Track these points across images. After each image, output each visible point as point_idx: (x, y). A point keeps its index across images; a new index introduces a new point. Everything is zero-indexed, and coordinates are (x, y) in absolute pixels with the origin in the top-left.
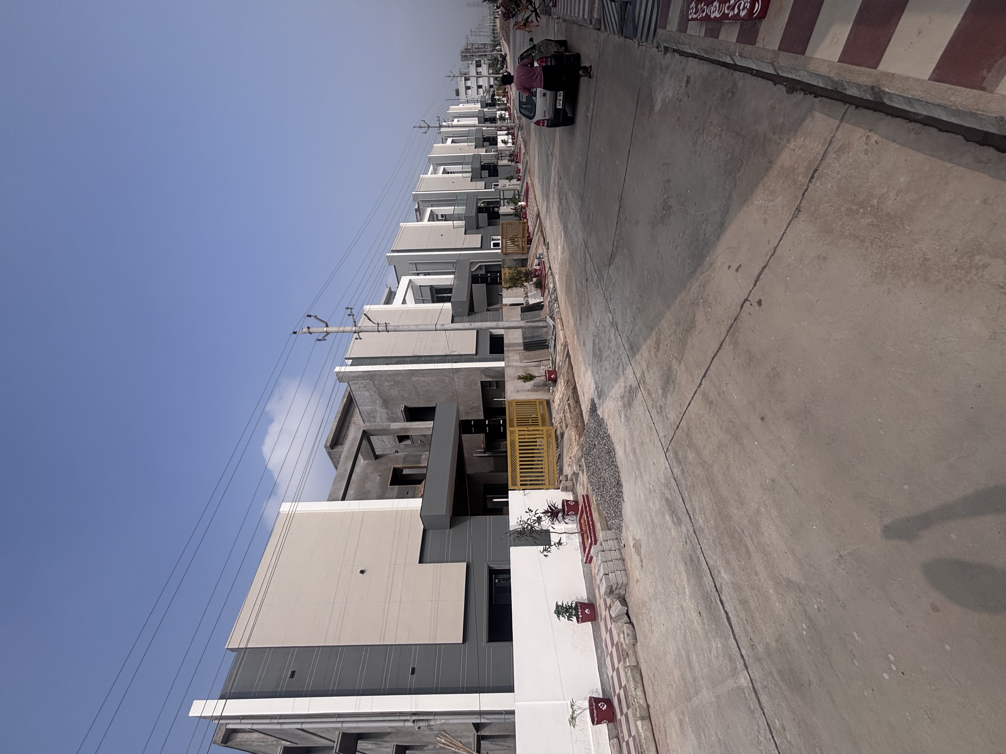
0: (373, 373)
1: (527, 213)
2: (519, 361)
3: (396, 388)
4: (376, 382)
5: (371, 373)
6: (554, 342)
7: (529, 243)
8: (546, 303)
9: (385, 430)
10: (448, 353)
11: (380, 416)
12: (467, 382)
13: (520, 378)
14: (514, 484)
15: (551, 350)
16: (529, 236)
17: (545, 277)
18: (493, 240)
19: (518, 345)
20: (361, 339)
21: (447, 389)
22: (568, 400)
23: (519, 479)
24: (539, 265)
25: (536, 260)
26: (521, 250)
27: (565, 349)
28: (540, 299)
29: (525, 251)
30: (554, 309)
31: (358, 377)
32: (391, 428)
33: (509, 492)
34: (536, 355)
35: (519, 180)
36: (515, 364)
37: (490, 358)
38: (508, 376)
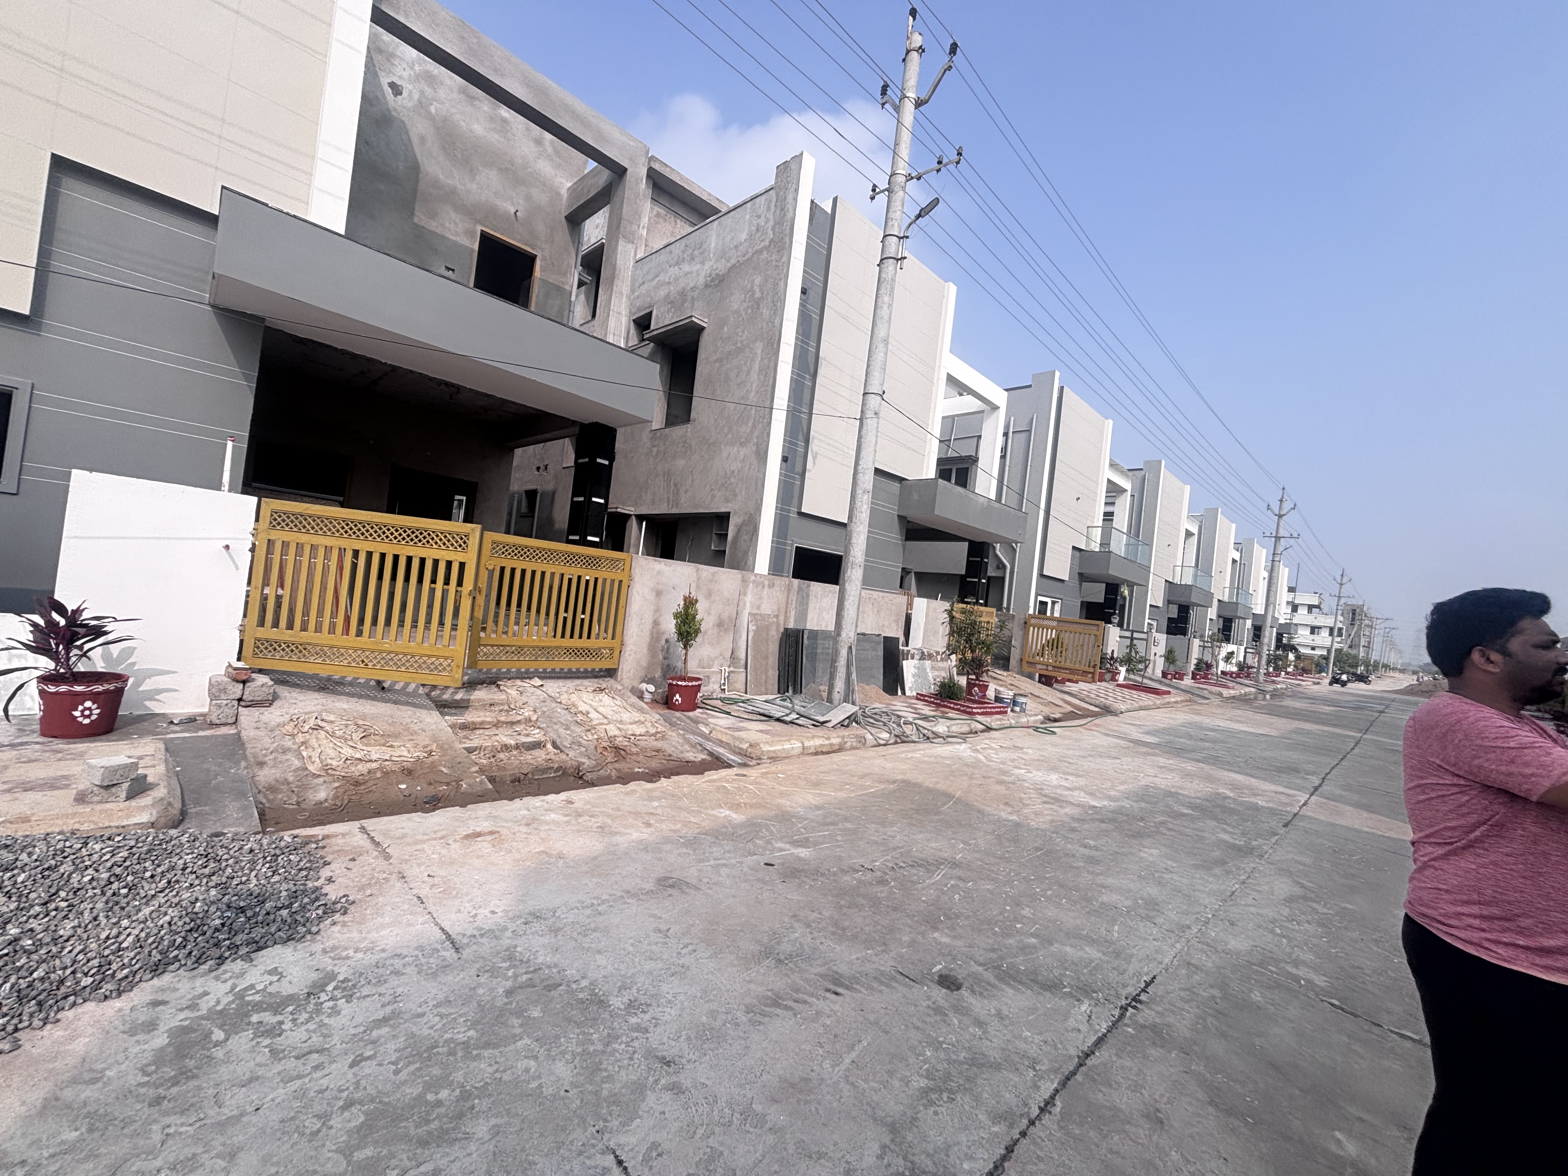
1: (1104, 684)
2: (755, 611)
4: (764, 256)
7: (1043, 679)
8: (898, 704)
10: (814, 446)
13: (690, 602)
14: (278, 520)
16: (1057, 681)
17: (965, 712)
18: (1053, 603)
19: (802, 615)
23: (293, 537)
24: (998, 699)
25: (1011, 693)
26: (1031, 660)
28: (910, 689)
29: (1027, 669)
30: (873, 731)
31: (782, 209)
33: (255, 499)
34: (766, 658)
36: (749, 599)
37: (785, 544)
38: (713, 574)
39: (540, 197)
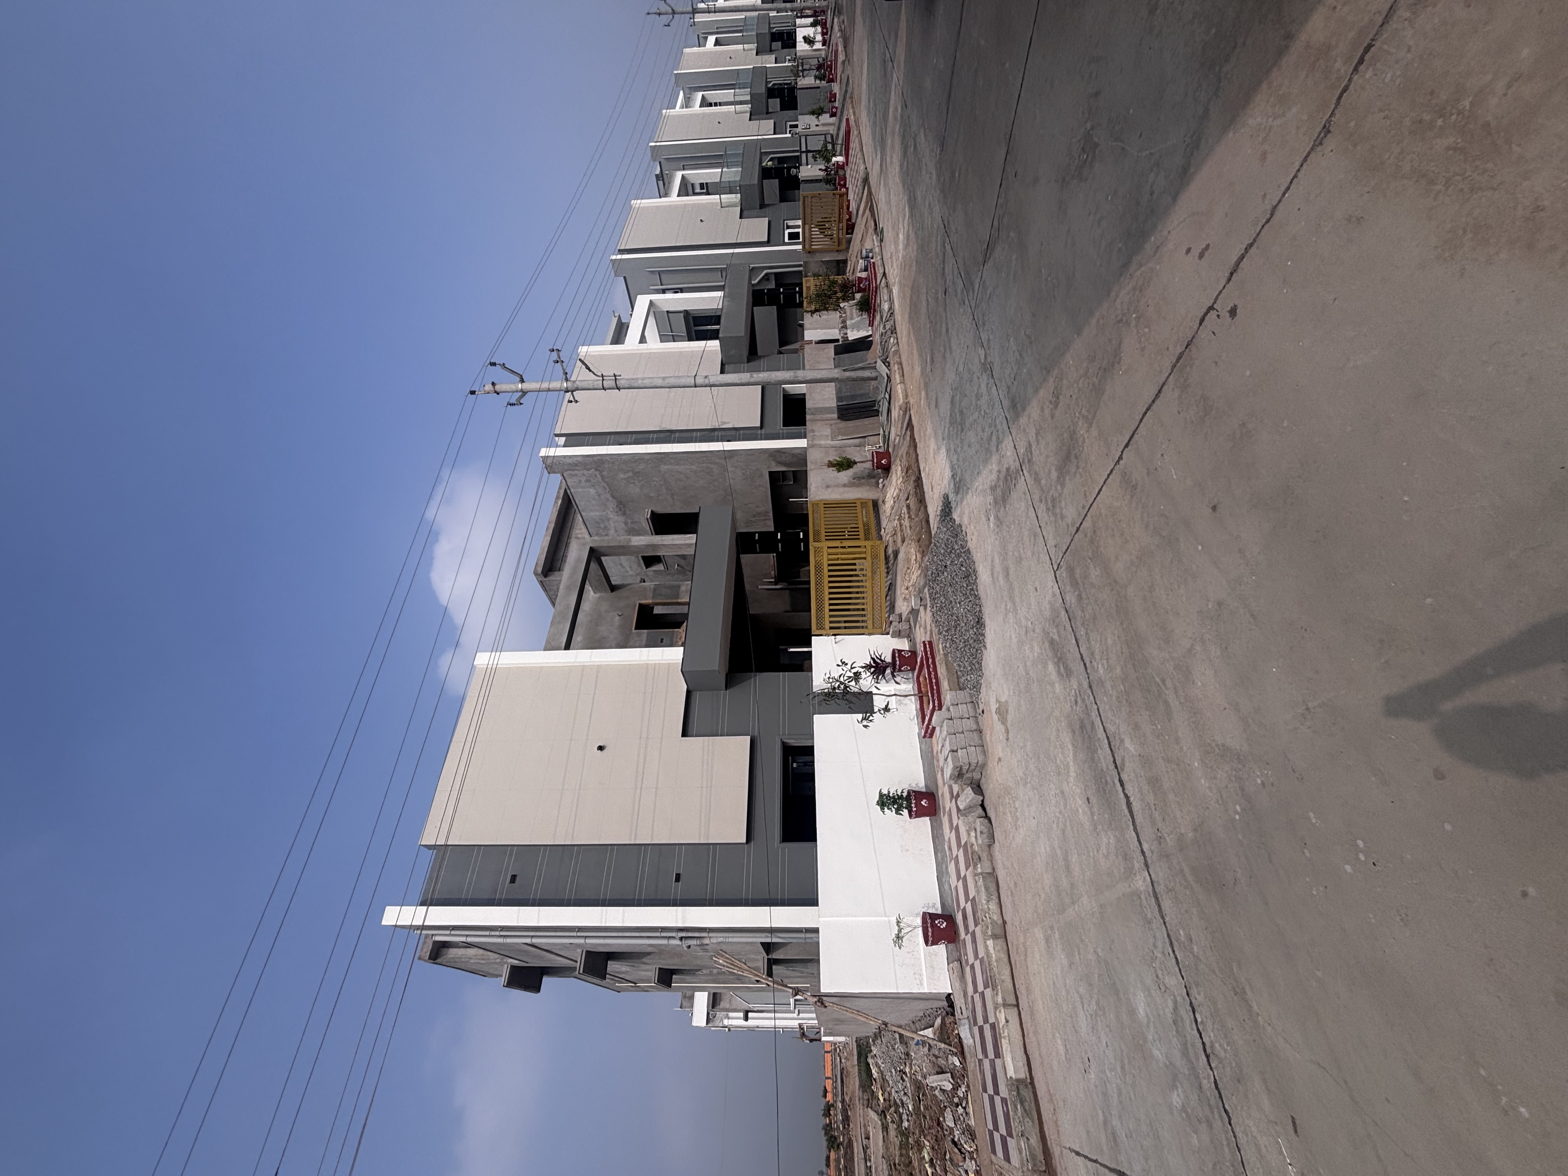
0: (599, 457)
1: (847, 176)
2: (830, 438)
3: (637, 482)
4: (605, 473)
5: (595, 458)
6: (887, 404)
7: (849, 231)
8: (877, 338)
9: (623, 547)
10: (716, 425)
11: (615, 528)
12: (748, 473)
13: (831, 465)
14: (821, 627)
15: (883, 418)
16: (849, 220)
17: (876, 292)
18: (788, 227)
19: (828, 410)
20: (576, 402)
21: (716, 483)
22: (907, 499)
23: (827, 619)
24: (866, 270)
25: (861, 261)
26: (836, 244)
27: (906, 414)
28: (868, 331)
29: (843, 246)
30: (890, 348)
31: (576, 465)
32: (633, 544)
33: (813, 638)
34: (857, 426)
35: (833, 115)
36: (823, 442)
37: (783, 433)
38: (812, 463)
39: (605, 606)
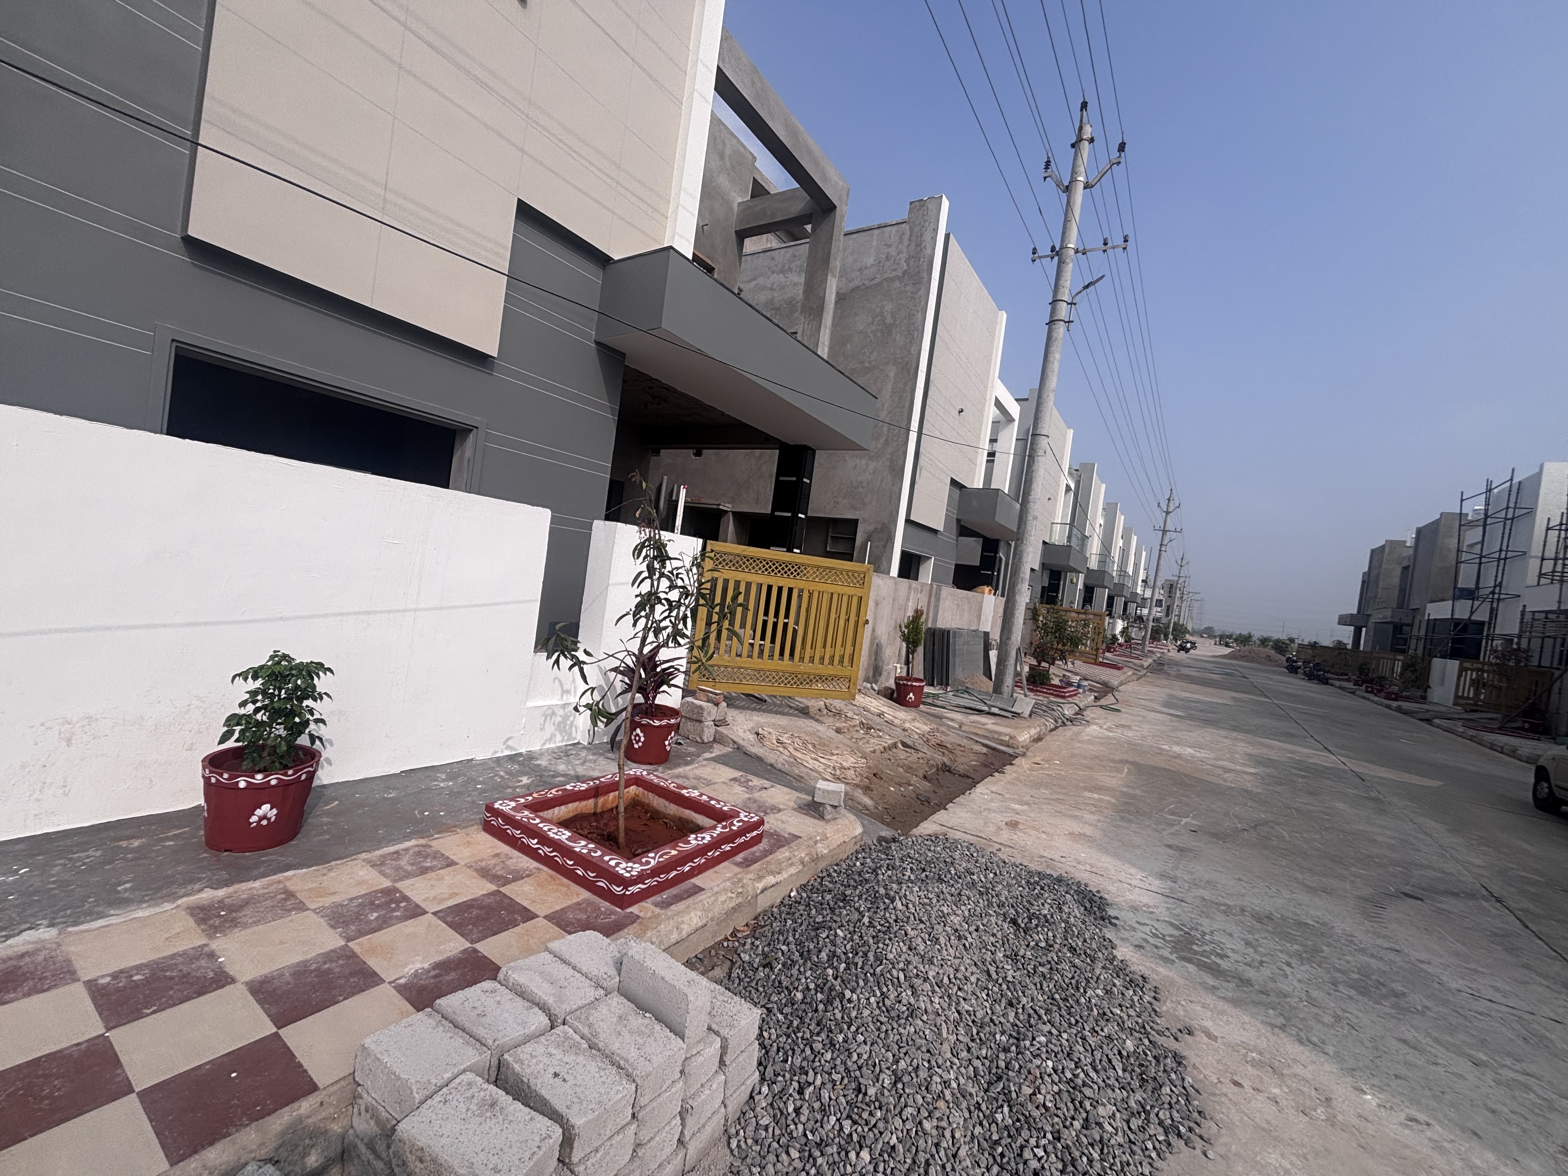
0: (926, 279)
3: (874, 327)
4: (897, 284)
12: (860, 490)
19: (936, 615)
24: (1068, 683)
25: (1078, 678)
32: (829, 277)
33: (701, 541)
39: (719, 211)
